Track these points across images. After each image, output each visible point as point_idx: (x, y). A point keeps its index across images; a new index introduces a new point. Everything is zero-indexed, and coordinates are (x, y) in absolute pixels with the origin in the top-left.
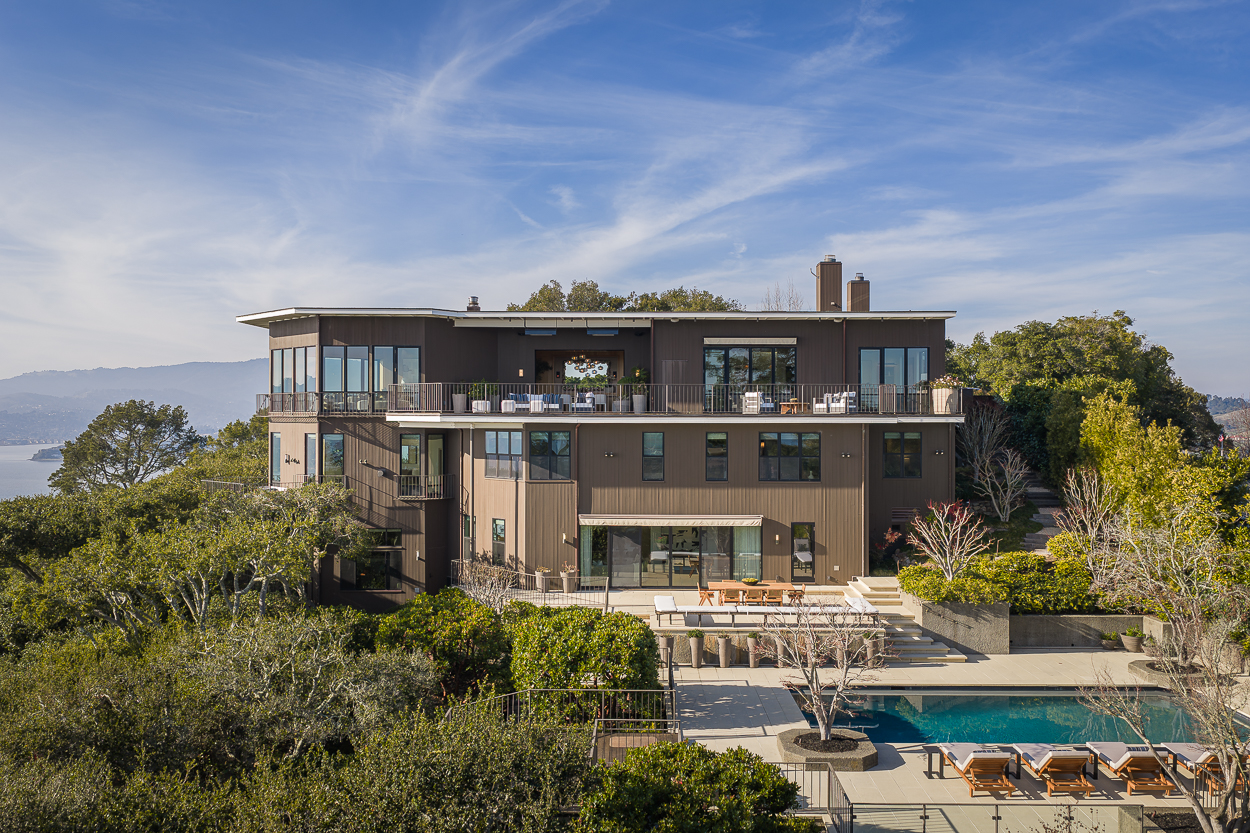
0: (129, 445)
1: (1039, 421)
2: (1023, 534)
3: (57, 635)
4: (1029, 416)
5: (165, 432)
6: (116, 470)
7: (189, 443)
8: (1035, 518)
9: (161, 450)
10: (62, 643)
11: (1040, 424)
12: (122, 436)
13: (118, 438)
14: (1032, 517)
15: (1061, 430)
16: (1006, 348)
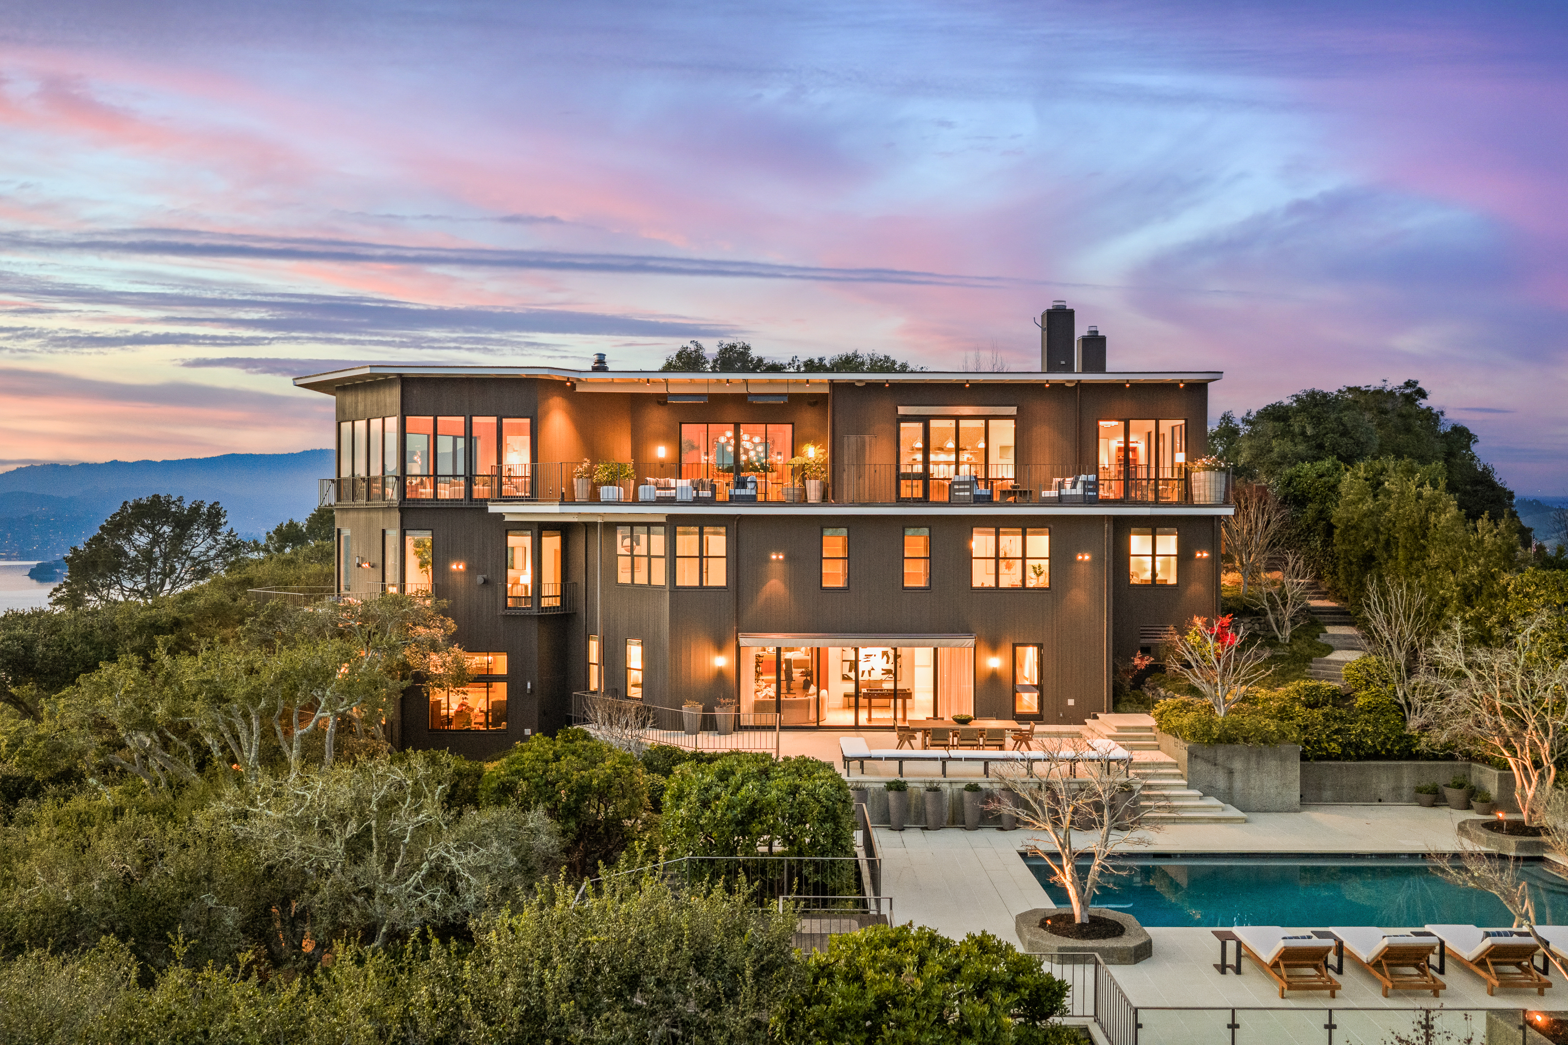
0: (151, 552)
1: (1322, 515)
2: (1308, 659)
3: (60, 789)
4: (1311, 510)
5: (198, 535)
6: (136, 583)
7: (228, 550)
8: (1322, 639)
9: (194, 559)
10: (67, 798)
11: (1324, 519)
12: (142, 540)
13: (138, 543)
14: (1318, 637)
15: (1353, 527)
16: (1277, 424)
